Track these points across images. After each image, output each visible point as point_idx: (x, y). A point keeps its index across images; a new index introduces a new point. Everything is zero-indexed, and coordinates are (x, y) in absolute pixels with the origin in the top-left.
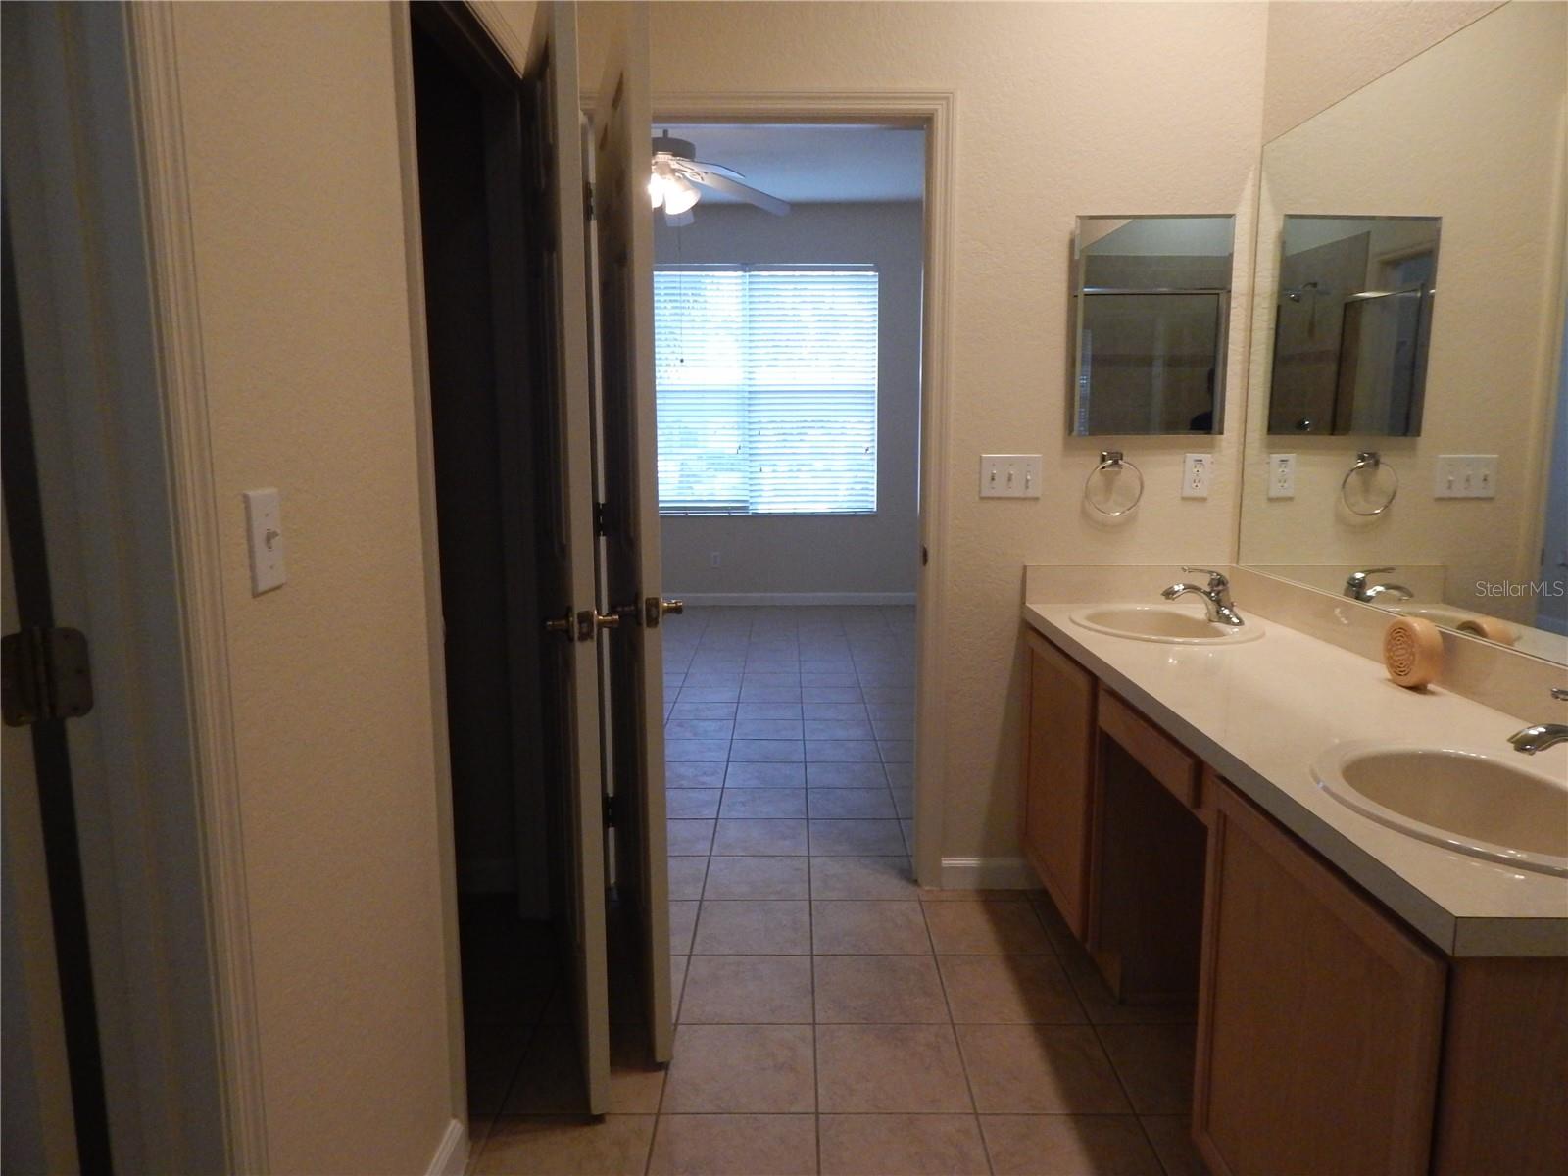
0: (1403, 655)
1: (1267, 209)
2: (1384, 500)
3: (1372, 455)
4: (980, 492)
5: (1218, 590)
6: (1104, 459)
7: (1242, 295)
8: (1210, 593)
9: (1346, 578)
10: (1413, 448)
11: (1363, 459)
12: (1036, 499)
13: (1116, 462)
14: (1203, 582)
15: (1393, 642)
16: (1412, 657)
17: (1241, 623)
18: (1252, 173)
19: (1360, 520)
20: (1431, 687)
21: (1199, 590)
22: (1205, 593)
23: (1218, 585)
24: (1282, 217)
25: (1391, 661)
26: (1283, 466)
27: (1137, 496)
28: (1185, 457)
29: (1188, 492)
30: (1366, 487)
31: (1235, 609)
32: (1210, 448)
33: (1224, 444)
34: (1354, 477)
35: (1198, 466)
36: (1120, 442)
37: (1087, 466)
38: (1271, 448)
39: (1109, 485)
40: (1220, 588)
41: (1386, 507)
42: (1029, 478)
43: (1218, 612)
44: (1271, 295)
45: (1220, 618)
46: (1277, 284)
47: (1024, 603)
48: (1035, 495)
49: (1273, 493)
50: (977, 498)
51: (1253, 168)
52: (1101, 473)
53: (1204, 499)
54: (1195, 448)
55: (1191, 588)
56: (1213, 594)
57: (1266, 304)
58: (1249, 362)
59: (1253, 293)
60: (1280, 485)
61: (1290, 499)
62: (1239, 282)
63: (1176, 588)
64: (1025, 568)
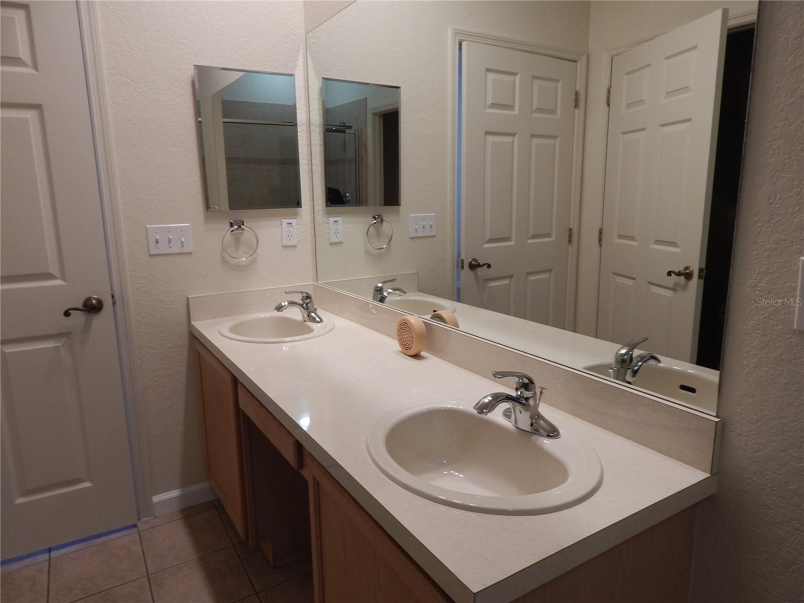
0: (408, 338)
1: (312, 73)
2: (387, 241)
3: (380, 216)
4: (149, 251)
5: (307, 303)
6: (232, 225)
7: (303, 124)
8: (303, 304)
9: (373, 287)
10: (398, 212)
11: (375, 218)
12: (190, 253)
13: (240, 227)
14: (298, 299)
15: (401, 331)
16: (412, 339)
17: (321, 321)
18: (301, 50)
19: (377, 252)
20: (423, 354)
21: (296, 303)
22: (300, 305)
23: (307, 299)
24: (321, 79)
25: (401, 341)
26: (336, 224)
27: (255, 248)
28: (281, 221)
29: (286, 243)
30: (378, 233)
31: (317, 312)
32: (295, 216)
33: (303, 213)
34: (372, 228)
35: (289, 227)
36: (242, 214)
37: (221, 231)
38: (329, 214)
39: (237, 242)
40: (308, 301)
41: (388, 244)
42: (183, 240)
43: (308, 316)
44: (320, 125)
45: (310, 319)
46: (322, 119)
47: (190, 322)
48: (190, 251)
49: (332, 241)
50: (148, 256)
51: (302, 47)
52: (231, 234)
53: (295, 246)
54: (285, 216)
55: (292, 303)
56: (304, 305)
57: (317, 130)
58: (312, 165)
59: (309, 124)
60: (335, 235)
61: (341, 243)
62: (301, 118)
63: (283, 304)
64: (188, 298)
